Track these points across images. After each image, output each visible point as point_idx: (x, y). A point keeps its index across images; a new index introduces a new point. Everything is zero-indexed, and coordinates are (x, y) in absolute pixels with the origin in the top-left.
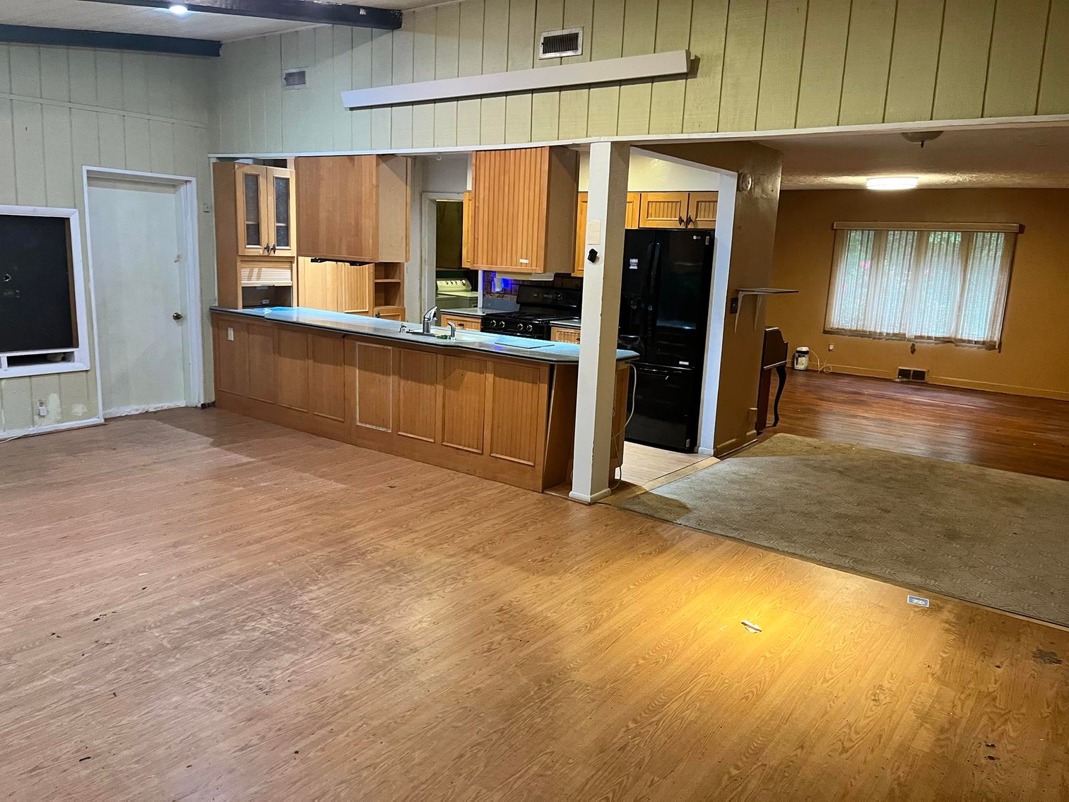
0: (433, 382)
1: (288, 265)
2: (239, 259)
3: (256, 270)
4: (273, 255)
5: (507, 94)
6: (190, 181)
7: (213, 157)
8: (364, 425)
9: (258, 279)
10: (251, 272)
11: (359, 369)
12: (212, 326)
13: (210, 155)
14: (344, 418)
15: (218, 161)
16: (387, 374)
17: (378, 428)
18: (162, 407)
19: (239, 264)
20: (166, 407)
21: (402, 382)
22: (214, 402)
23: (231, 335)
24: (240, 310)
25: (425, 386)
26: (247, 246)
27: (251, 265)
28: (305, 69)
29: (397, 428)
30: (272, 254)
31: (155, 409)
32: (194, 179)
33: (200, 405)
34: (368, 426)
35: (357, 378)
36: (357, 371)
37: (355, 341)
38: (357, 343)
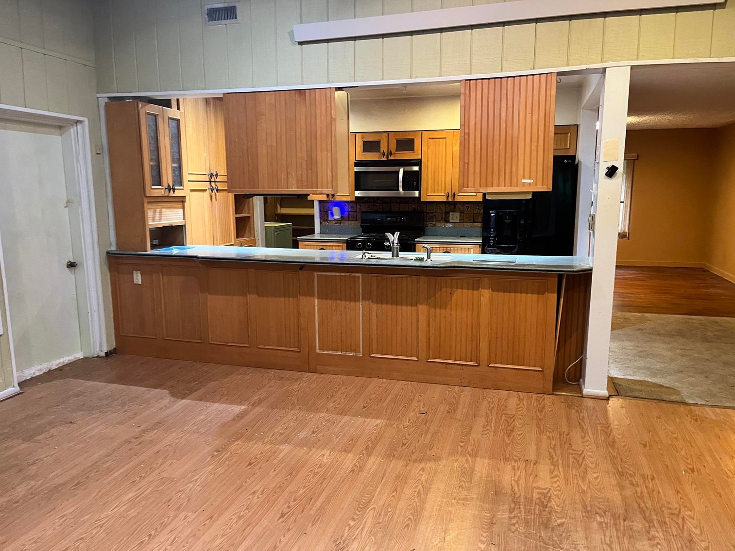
0: (414, 303)
1: (180, 205)
2: (146, 200)
3: (158, 211)
4: (174, 195)
5: (504, 24)
6: (81, 122)
7: (103, 98)
8: (326, 352)
9: (160, 220)
10: (155, 213)
11: (318, 298)
12: (110, 271)
13: (98, 95)
14: (299, 347)
15: (109, 101)
16: (356, 299)
17: (344, 353)
18: (63, 362)
19: (146, 205)
20: (67, 362)
21: (374, 307)
22: (115, 349)
23: (138, 278)
24: (150, 252)
25: (404, 308)
26: (153, 187)
27: (154, 206)
28: (236, 4)
29: (368, 350)
30: (172, 194)
31: (57, 365)
32: (86, 120)
33: (103, 354)
34: (331, 352)
35: (316, 308)
36: (316, 301)
37: (313, 272)
38: (316, 274)
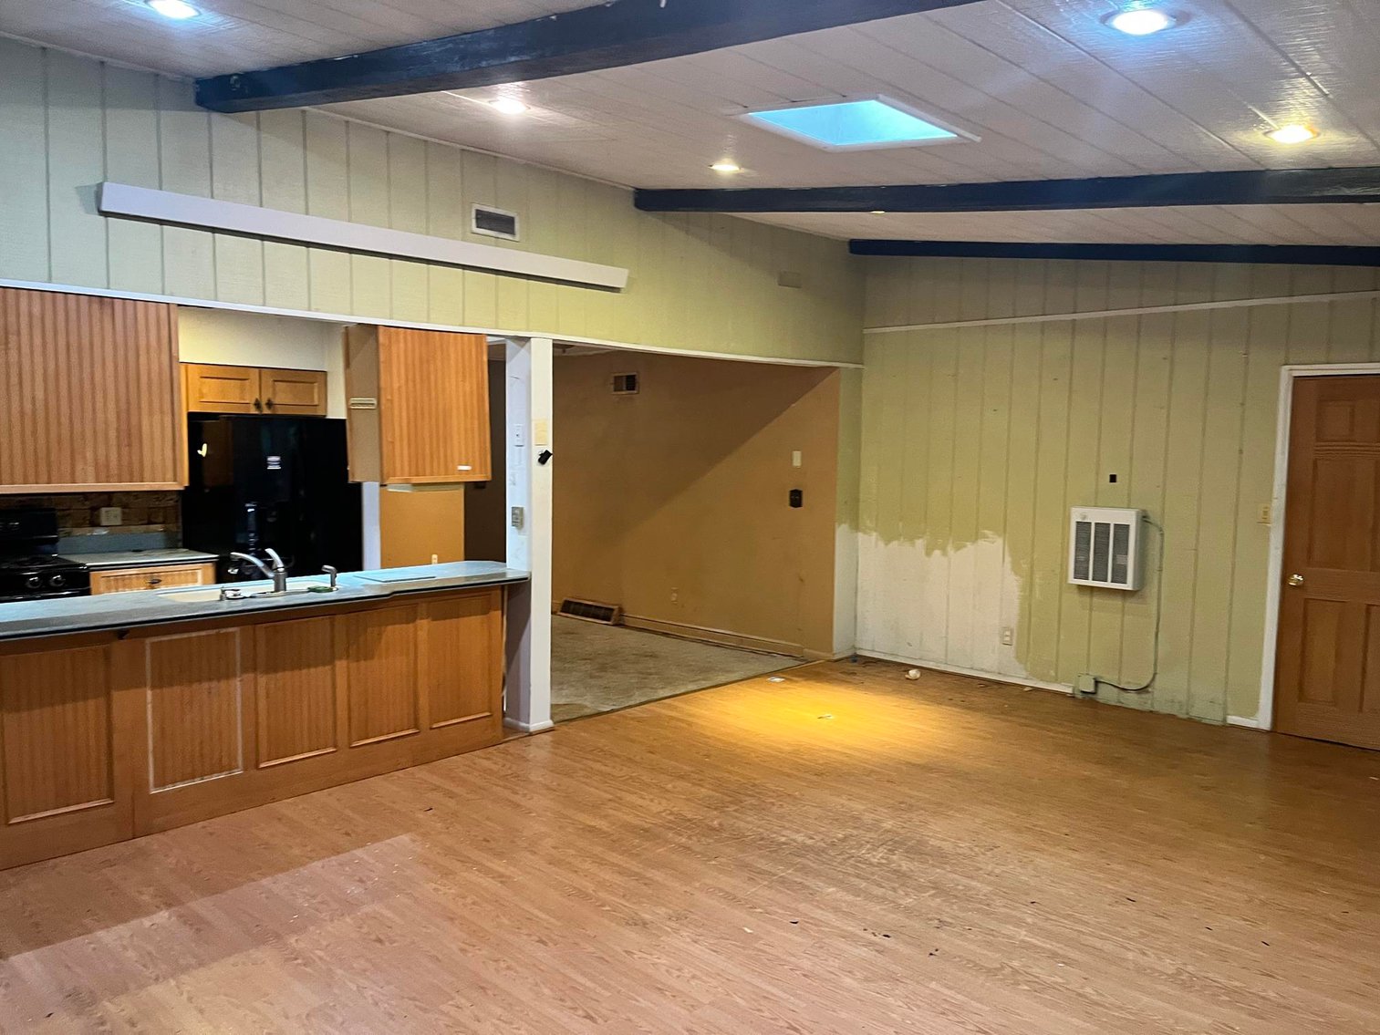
0: (329, 660)
5: (430, 262)
8: (168, 789)
11: (153, 687)
14: (111, 796)
16: (229, 675)
17: (206, 779)
21: (263, 680)
29: (253, 762)
34: (178, 786)
35: (149, 706)
36: (149, 693)
37: (142, 639)
38: (149, 641)
